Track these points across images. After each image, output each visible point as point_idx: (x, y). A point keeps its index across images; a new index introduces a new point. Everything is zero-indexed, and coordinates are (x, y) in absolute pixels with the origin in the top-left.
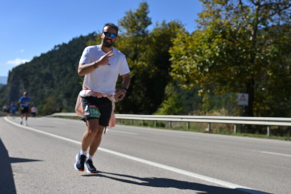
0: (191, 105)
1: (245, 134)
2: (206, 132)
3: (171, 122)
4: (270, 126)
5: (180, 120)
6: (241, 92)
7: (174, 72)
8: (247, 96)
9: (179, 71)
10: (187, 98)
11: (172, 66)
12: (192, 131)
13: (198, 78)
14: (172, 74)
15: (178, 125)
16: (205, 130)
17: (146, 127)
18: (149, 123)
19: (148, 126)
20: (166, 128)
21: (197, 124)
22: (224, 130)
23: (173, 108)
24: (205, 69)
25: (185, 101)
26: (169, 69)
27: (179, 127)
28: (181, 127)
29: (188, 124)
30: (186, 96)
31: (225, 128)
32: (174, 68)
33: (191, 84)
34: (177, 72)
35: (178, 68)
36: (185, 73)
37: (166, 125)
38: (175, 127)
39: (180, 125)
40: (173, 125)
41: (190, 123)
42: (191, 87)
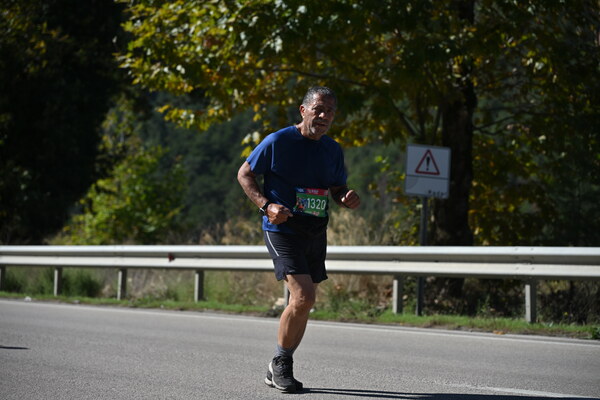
0: (218, 196)
1: (437, 316)
2: (274, 314)
3: (124, 269)
4: (533, 280)
5: (165, 262)
6: (421, 140)
7: (138, 53)
8: (442, 156)
9: (158, 51)
10: (203, 169)
11: (128, 27)
12: (217, 310)
13: (242, 81)
14: (127, 62)
15: (158, 285)
16: (272, 304)
17: (16, 298)
18: (30, 281)
19: (22, 292)
20: (103, 300)
21: (236, 277)
22: (351, 304)
23: (138, 210)
24: (270, 40)
25: (192, 179)
26: (114, 40)
27: (158, 296)
28: (171, 295)
29: (197, 276)
30: (199, 159)
31: (355, 294)
32: (138, 37)
33: (213, 105)
34: (149, 53)
35: (153, 36)
36: (186, 56)
37: (103, 286)
38: (144, 294)
39: (166, 287)
40: (134, 288)
41: (206, 274)
42: (209, 118)
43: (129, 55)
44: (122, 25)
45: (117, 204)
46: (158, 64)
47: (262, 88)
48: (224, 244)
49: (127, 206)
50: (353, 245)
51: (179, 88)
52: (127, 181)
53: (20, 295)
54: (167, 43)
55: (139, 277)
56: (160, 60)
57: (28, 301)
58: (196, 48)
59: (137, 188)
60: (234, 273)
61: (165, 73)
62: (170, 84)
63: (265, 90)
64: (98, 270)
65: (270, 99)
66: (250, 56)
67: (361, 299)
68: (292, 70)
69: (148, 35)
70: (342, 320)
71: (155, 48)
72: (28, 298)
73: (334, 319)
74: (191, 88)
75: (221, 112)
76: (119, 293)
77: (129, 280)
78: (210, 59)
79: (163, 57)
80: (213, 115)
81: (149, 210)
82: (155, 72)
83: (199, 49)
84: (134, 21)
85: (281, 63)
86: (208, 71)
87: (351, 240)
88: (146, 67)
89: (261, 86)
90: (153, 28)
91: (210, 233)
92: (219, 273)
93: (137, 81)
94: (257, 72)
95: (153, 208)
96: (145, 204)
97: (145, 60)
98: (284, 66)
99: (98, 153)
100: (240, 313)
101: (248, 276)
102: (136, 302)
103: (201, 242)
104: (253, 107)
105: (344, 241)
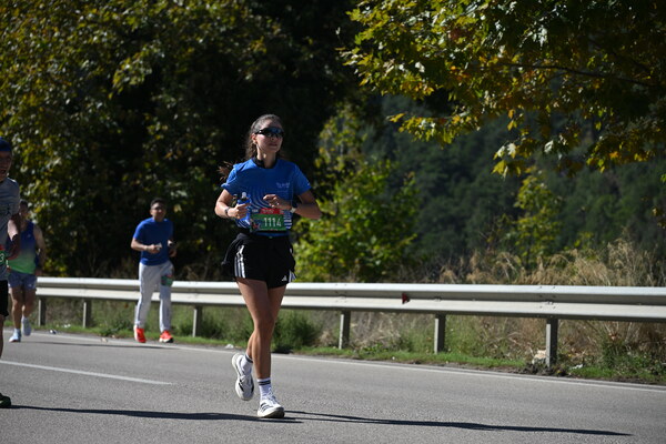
0: (457, 223)
2: (534, 370)
3: (347, 312)
5: (397, 304)
7: (367, 47)
9: (392, 45)
10: (439, 189)
11: (356, 15)
12: (462, 363)
13: (495, 81)
14: (353, 58)
15: (387, 332)
16: (530, 357)
17: (215, 346)
18: (232, 325)
19: (223, 339)
20: (321, 350)
21: (484, 323)
22: (630, 359)
23: (360, 240)
24: (532, 30)
25: (426, 200)
26: (338, 32)
27: (388, 345)
28: (404, 344)
29: (437, 321)
30: (433, 176)
31: (634, 346)
32: (367, 27)
33: (459, 112)
34: (381, 47)
35: (385, 26)
36: (425, 50)
37: (320, 332)
38: (371, 343)
39: (398, 335)
40: (357, 335)
41: (448, 318)
42: (454, 127)
43: (357, 49)
44: (348, 13)
45: (336, 231)
46: (392, 61)
47: (519, 89)
48: (470, 283)
49: (346, 234)
50: (632, 285)
51: (417, 89)
52: (349, 203)
53: (221, 342)
54: (403, 34)
55: (364, 322)
56: (394, 55)
57: (229, 349)
58: (438, 40)
59: (359, 212)
60: (482, 318)
61: (400, 71)
62: (405, 84)
63: (523, 91)
64: (314, 312)
65: (529, 103)
66: (506, 49)
67: (641, 353)
68: (556, 66)
69: (380, 25)
70: (619, 379)
71: (388, 40)
72: (230, 346)
73: (609, 377)
74: (432, 90)
75: (468, 119)
76: (341, 340)
77: (352, 325)
78: (455, 54)
79: (398, 51)
80: (459, 122)
81: (374, 239)
82: (388, 71)
83: (442, 41)
84: (362, 8)
85: (545, 58)
86: (454, 68)
87: (630, 279)
88: (377, 64)
89: (519, 86)
90: (386, 16)
91: (451, 269)
92: (464, 318)
93: (365, 81)
94: (513, 69)
95: (379, 236)
96: (369, 231)
97: (376, 56)
98: (546, 61)
99: (316, 169)
100: (491, 367)
101: (499, 322)
102: (362, 352)
103: (441, 279)
104: (508, 113)
105: (620, 281)
